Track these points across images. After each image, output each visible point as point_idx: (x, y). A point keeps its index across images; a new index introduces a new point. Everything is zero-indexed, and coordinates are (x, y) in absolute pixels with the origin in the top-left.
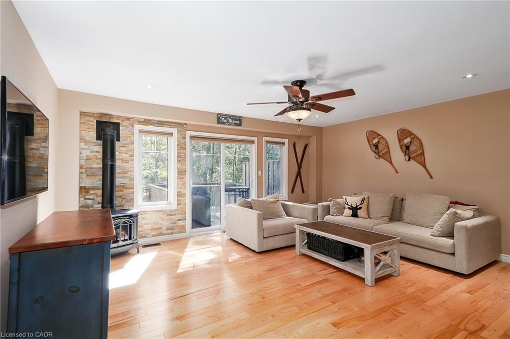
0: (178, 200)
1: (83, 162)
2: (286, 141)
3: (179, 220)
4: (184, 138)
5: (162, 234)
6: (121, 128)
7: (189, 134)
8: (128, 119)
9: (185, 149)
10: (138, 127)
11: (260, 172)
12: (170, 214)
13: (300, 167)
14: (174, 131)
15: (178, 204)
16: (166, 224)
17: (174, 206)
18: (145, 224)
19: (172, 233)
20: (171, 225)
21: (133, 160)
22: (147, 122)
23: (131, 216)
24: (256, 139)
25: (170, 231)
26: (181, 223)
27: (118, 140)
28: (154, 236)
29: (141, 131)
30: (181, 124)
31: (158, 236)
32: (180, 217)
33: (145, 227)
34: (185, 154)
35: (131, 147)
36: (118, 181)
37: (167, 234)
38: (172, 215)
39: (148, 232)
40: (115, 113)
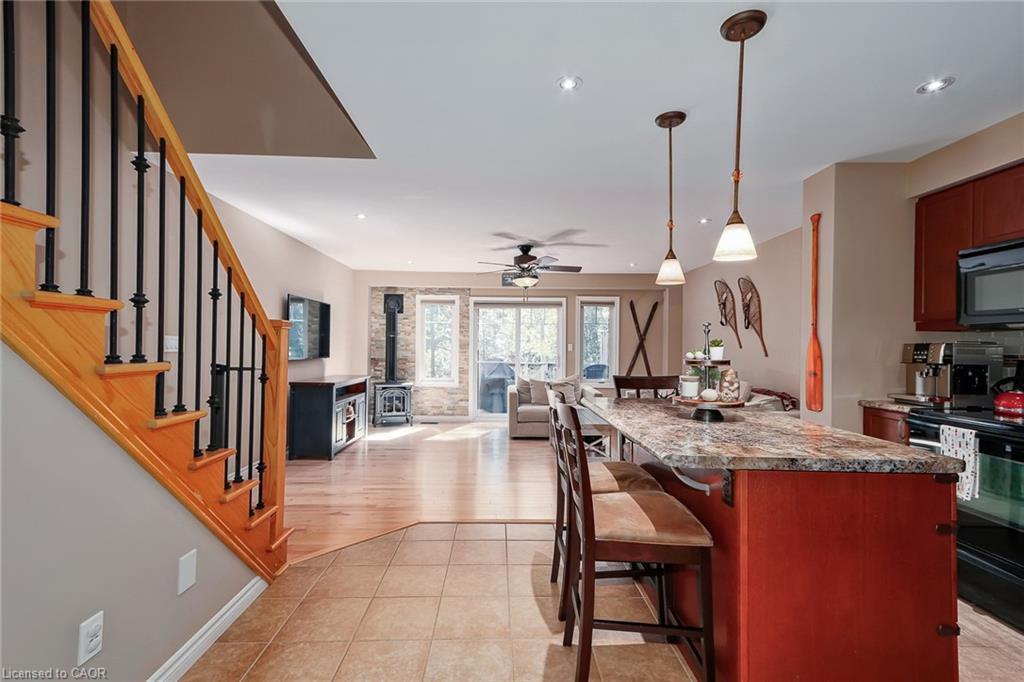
0: (460, 378)
1: (373, 335)
2: (617, 300)
3: (461, 400)
4: (467, 306)
5: (442, 414)
6: (405, 299)
7: (472, 300)
8: (411, 289)
9: (468, 318)
10: (420, 297)
11: (570, 346)
12: (451, 392)
13: (642, 338)
14: (456, 298)
15: (460, 382)
16: (446, 403)
17: (456, 384)
18: (427, 400)
19: (453, 415)
20: (452, 406)
21: (414, 332)
22: (428, 291)
23: (404, 388)
24: (564, 300)
25: (450, 412)
26: (462, 404)
27: (401, 311)
28: (434, 414)
29: (422, 302)
30: (463, 290)
31: (438, 415)
32: (462, 397)
33: (426, 403)
34: (468, 324)
35: (412, 318)
36: (400, 354)
37: (448, 415)
38: (452, 394)
39: (429, 409)
40: (400, 284)
